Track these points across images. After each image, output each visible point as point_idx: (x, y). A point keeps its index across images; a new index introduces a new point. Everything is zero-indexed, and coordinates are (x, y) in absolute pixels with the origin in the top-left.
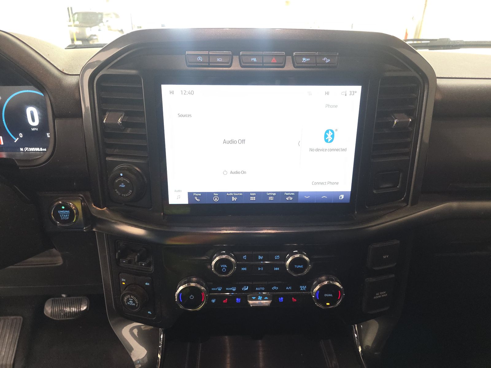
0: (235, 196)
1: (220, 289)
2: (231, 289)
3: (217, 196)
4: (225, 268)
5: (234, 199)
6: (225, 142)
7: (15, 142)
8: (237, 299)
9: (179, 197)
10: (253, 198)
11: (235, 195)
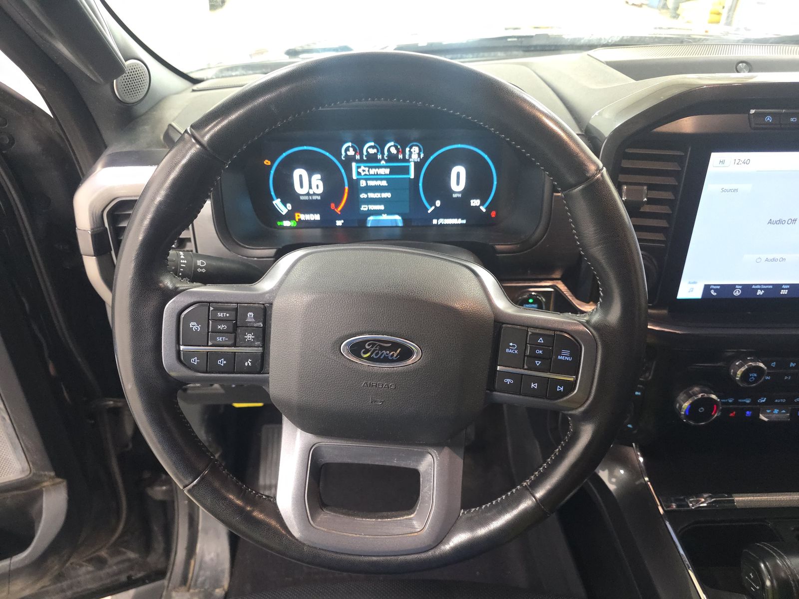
0: (761, 289)
1: (730, 401)
2: (744, 400)
3: (739, 289)
4: (754, 377)
5: (760, 293)
6: (770, 222)
7: (429, 212)
8: (748, 412)
9: (692, 290)
10: (784, 291)
11: (763, 287)
